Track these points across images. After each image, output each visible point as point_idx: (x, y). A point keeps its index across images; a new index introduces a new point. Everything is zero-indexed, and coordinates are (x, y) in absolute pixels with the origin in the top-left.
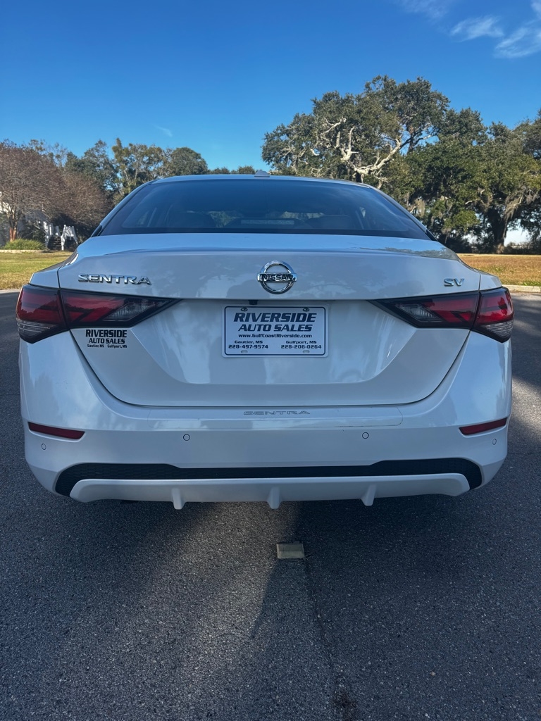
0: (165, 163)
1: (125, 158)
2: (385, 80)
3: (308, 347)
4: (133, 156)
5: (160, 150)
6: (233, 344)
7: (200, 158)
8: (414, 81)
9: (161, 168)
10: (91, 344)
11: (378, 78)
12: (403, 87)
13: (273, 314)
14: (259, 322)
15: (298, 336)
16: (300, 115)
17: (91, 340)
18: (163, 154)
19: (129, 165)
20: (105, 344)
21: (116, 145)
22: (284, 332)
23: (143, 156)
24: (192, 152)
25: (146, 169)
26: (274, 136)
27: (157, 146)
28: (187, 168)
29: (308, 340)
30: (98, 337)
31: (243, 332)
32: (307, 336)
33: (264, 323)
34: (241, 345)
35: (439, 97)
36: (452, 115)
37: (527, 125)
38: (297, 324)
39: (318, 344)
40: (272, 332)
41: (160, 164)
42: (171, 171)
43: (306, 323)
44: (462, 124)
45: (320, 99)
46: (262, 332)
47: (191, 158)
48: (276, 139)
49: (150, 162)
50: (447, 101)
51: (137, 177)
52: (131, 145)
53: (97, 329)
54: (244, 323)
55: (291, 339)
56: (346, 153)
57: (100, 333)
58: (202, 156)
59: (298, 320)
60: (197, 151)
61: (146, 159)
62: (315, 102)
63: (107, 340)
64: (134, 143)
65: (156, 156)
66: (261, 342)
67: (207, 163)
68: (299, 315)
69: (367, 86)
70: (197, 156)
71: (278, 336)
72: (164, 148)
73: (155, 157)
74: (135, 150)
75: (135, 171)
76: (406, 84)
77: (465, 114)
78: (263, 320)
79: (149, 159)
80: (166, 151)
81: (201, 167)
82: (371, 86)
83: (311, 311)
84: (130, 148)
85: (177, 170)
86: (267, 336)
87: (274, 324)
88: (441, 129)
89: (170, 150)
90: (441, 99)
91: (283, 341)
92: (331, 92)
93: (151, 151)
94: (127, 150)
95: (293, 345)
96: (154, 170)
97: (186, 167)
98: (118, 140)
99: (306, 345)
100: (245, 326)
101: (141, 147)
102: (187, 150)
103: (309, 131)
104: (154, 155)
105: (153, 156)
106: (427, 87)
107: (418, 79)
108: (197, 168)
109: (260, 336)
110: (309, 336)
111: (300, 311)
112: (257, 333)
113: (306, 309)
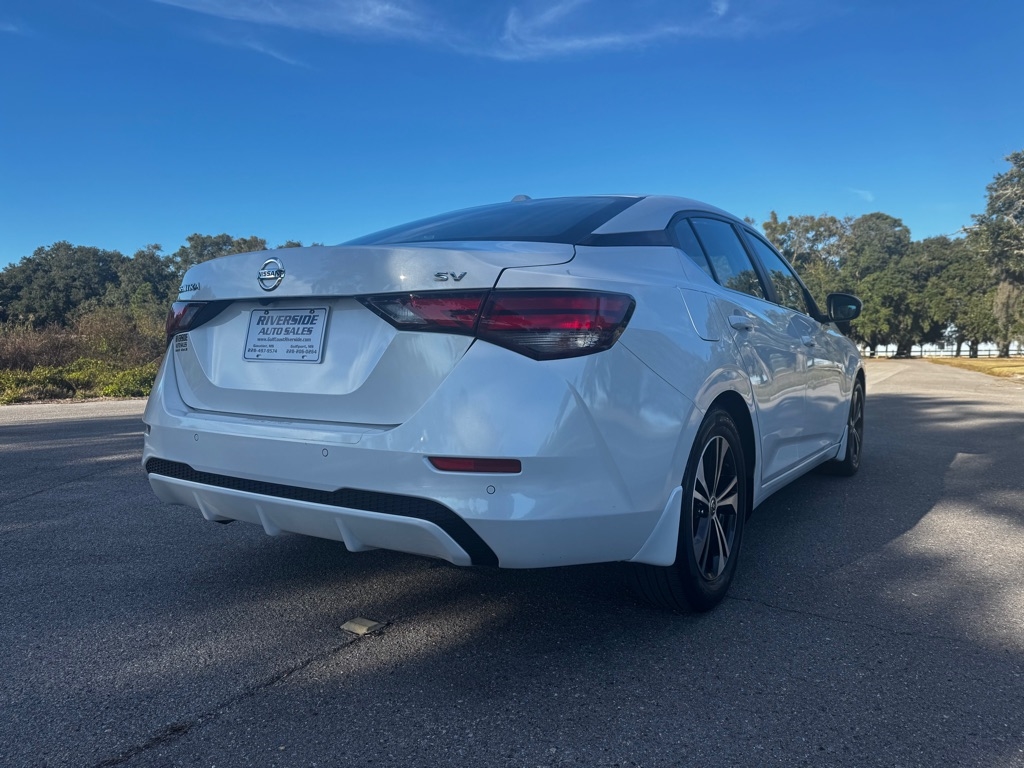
0: (841, 237)
1: (781, 237)
3: (307, 352)
4: (793, 233)
5: (834, 220)
6: (252, 347)
7: (900, 225)
9: (833, 245)
10: (177, 348)
13: (287, 317)
14: (275, 326)
15: (300, 340)
17: (177, 345)
18: (839, 226)
19: (785, 245)
20: (181, 348)
21: (769, 220)
22: (291, 336)
23: (807, 231)
24: (887, 217)
25: (811, 248)
27: (829, 216)
28: (876, 242)
29: (307, 344)
31: (262, 336)
32: (307, 340)
33: (278, 326)
34: (257, 349)
38: (301, 327)
39: (314, 349)
40: (282, 336)
41: (833, 240)
42: (849, 247)
43: (309, 326)
46: (275, 336)
47: (883, 226)
49: (816, 240)
51: (797, 260)
52: (791, 218)
53: (179, 335)
54: (264, 326)
55: (295, 343)
57: (180, 338)
58: (904, 223)
59: (303, 323)
60: (896, 216)
61: (811, 235)
64: (796, 215)
65: (828, 229)
66: (273, 346)
67: (911, 231)
68: (306, 317)
70: (896, 223)
71: (286, 339)
72: (840, 217)
73: (825, 231)
74: (796, 223)
75: (793, 253)
78: (278, 324)
79: (816, 235)
80: (842, 220)
81: (899, 238)
83: (316, 313)
84: (789, 222)
85: (858, 246)
86: (278, 340)
87: (284, 327)
89: (850, 219)
91: (287, 345)
93: (821, 223)
94: (784, 225)
95: (295, 349)
96: (823, 249)
97: (873, 240)
98: (773, 213)
99: (305, 350)
100: (264, 329)
101: (806, 219)
102: (879, 216)
104: (824, 227)
105: (822, 229)
108: (891, 239)
109: (273, 339)
110: (309, 340)
111: (307, 313)
112: (271, 336)
113: (312, 311)
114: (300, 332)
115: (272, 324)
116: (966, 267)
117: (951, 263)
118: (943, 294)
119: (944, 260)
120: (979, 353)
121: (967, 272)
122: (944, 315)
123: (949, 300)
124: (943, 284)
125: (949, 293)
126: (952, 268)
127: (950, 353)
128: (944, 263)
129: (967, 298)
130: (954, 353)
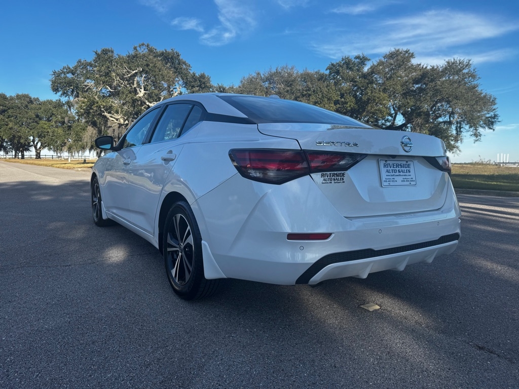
2: (148, 46)
3: (410, 181)
6: (385, 180)
8: (169, 50)
10: (324, 182)
11: (143, 45)
12: (162, 54)
13: (397, 164)
14: (392, 169)
15: (406, 175)
16: (82, 61)
17: (324, 180)
20: (333, 182)
22: (401, 174)
26: (61, 73)
29: (410, 177)
30: (329, 177)
31: (387, 174)
33: (394, 169)
34: (388, 180)
35: (185, 63)
36: (194, 75)
37: (233, 87)
38: (405, 169)
39: (413, 179)
40: (397, 174)
43: (408, 169)
44: (201, 82)
45: (99, 52)
46: (394, 173)
48: (63, 76)
50: (190, 67)
53: (328, 173)
54: (387, 168)
55: (404, 177)
56: (140, 91)
57: (330, 175)
59: (405, 167)
62: (96, 53)
63: (334, 179)
66: (394, 179)
68: (405, 165)
69: (135, 48)
71: (400, 175)
76: (165, 52)
77: (203, 76)
78: (393, 167)
82: (138, 48)
83: (409, 163)
86: (396, 176)
87: (397, 169)
88: (187, 84)
90: (186, 65)
91: (401, 178)
92: (107, 47)
95: (405, 180)
100: (387, 170)
103: (108, 73)
106: (178, 56)
107: (172, 50)
109: (393, 175)
110: (410, 175)
111: (405, 163)
112: (392, 174)
113: (407, 162)
114: (405, 172)
115: (391, 167)
116: (18, 112)
117: (9, 109)
118: (7, 125)
119: (5, 106)
120: (25, 156)
121: (18, 115)
122: (9, 137)
123: (11, 128)
124: (7, 120)
125: (11, 125)
126: (10, 111)
127: (11, 157)
128: (6, 108)
129: (19, 128)
130: (14, 157)
